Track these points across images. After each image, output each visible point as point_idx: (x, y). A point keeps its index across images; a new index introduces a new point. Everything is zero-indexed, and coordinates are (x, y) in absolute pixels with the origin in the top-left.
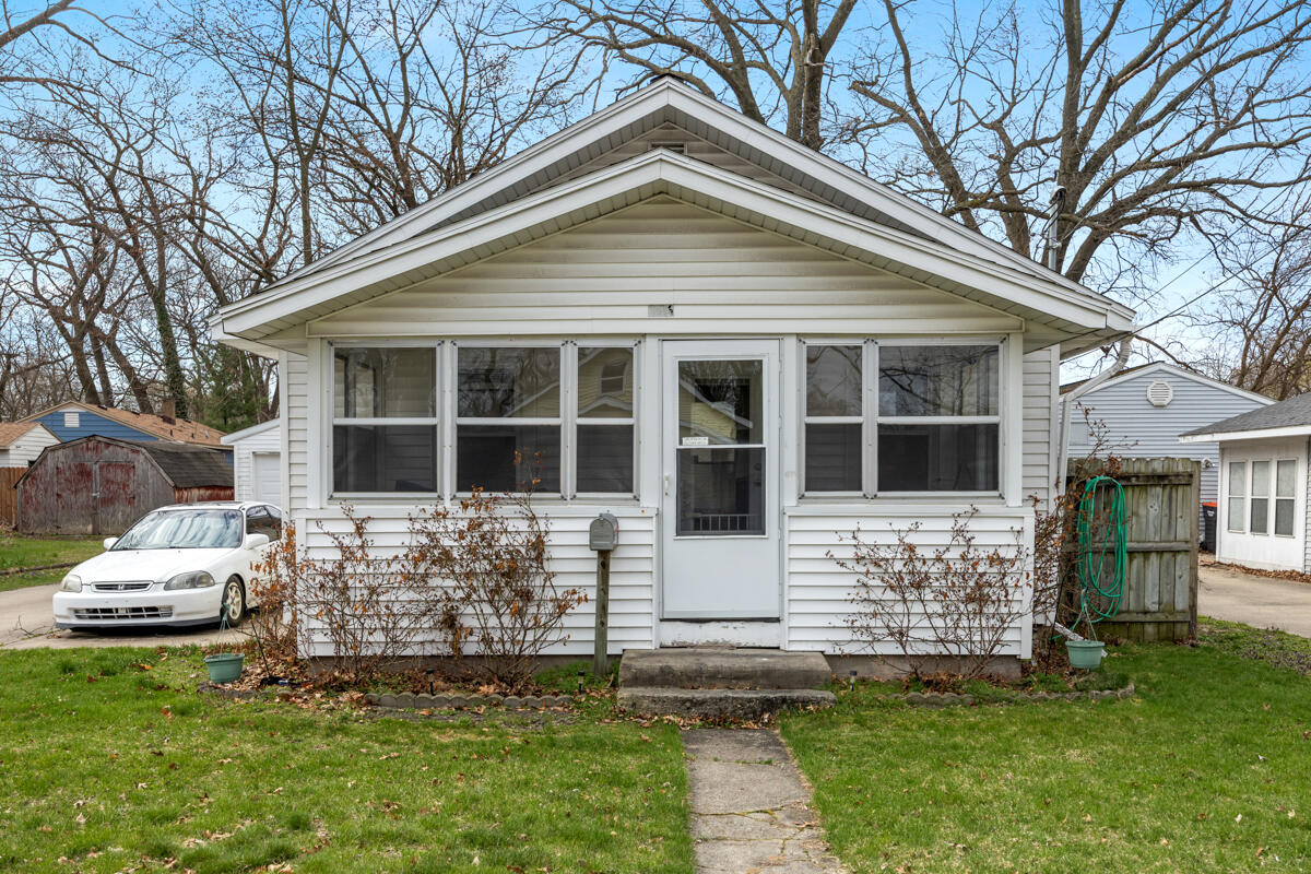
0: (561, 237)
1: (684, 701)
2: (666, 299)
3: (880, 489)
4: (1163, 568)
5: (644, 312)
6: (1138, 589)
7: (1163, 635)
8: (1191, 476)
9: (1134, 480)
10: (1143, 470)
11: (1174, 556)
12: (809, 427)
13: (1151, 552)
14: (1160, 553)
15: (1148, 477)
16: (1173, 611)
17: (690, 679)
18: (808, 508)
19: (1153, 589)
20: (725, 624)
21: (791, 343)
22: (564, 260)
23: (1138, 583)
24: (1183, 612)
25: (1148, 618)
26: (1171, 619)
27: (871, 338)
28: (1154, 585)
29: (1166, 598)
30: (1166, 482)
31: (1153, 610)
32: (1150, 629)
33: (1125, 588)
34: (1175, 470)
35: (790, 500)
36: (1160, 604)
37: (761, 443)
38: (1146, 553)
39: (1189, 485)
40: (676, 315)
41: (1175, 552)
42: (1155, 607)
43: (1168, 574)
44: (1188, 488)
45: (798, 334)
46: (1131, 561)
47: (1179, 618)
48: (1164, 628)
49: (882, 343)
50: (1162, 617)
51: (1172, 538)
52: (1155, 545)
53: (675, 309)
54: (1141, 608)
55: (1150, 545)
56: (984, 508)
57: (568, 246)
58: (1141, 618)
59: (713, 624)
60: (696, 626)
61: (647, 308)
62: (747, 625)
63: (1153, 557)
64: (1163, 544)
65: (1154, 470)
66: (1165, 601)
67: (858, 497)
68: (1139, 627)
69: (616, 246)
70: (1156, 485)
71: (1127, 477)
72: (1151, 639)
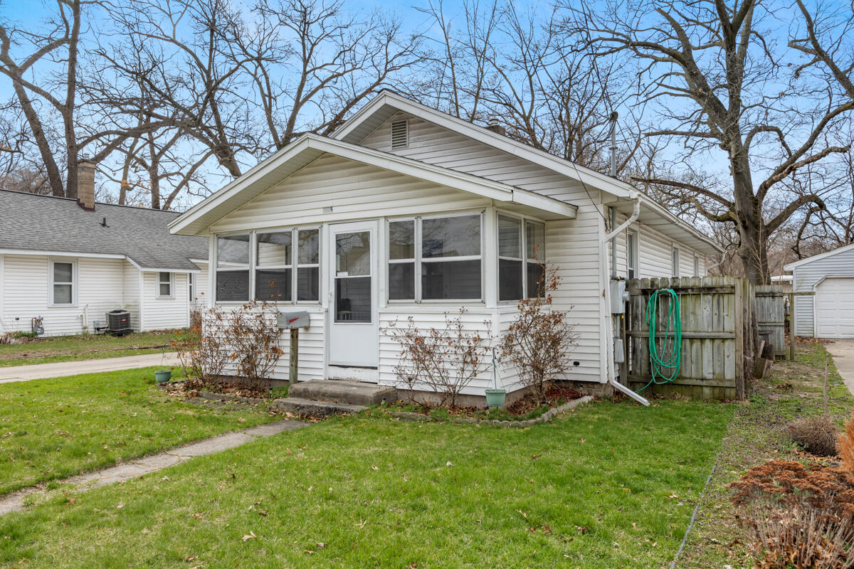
0: (290, 179)
1: (297, 406)
2: (329, 204)
3: (423, 298)
4: (715, 350)
5: (321, 211)
6: (697, 363)
7: (717, 396)
8: (733, 287)
9: (690, 291)
10: (697, 284)
11: (723, 342)
12: (390, 265)
13: (706, 339)
14: (713, 339)
15: (700, 289)
16: (723, 379)
17: (315, 395)
18: (391, 309)
19: (708, 364)
20: (354, 369)
21: (382, 221)
22: (291, 190)
23: (697, 359)
24: (730, 380)
25: (704, 383)
26: (721, 384)
27: (418, 216)
28: (709, 361)
29: (718, 371)
30: (714, 292)
31: (708, 378)
32: (707, 391)
33: (688, 362)
34: (721, 284)
35: (383, 305)
36: (714, 374)
37: (369, 274)
38: (702, 340)
39: (733, 293)
40: (334, 211)
41: (724, 340)
42: (711, 376)
43: (719, 354)
44: (732, 296)
45: (385, 217)
46: (692, 344)
47: (727, 384)
48: (717, 391)
49: (424, 218)
50: (715, 384)
51: (721, 330)
52: (707, 334)
53: (334, 208)
54: (700, 377)
55: (703, 334)
56: (471, 309)
57: (293, 183)
58: (699, 383)
59: (350, 369)
60: (343, 369)
61: (322, 210)
62: (364, 370)
63: (708, 343)
64: (713, 334)
65: (705, 284)
66: (717, 372)
67: (412, 303)
68: (699, 390)
69: (311, 180)
70: (707, 294)
71: (685, 289)
72: (708, 397)
